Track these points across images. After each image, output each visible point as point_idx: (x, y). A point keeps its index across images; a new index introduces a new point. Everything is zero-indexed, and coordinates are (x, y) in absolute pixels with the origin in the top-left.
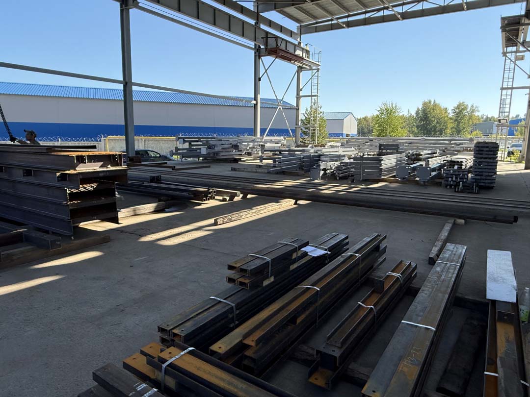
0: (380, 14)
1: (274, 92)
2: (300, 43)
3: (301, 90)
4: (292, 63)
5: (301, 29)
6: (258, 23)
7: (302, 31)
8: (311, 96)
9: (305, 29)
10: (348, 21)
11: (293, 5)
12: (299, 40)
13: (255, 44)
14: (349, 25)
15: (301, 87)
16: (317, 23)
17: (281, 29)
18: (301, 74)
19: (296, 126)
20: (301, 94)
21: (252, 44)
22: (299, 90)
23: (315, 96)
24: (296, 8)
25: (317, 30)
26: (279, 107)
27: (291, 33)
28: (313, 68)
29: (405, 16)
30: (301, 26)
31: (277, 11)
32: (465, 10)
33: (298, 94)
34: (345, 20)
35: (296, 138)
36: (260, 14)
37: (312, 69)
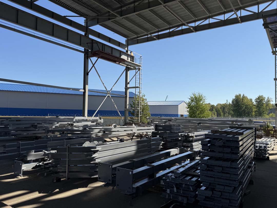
0: (180, 28)
1: (103, 84)
2: (127, 51)
3: (129, 83)
4: (117, 64)
5: (128, 42)
6: (86, 34)
7: (129, 42)
8: (136, 87)
9: (131, 42)
10: (158, 35)
11: (109, 19)
12: (126, 49)
13: (85, 49)
14: (159, 37)
15: (128, 81)
16: (138, 37)
17: (110, 40)
18: (128, 72)
19: (125, 109)
20: (128, 86)
21: (82, 49)
22: (127, 83)
23: (138, 87)
24: (112, 21)
25: (138, 42)
26: (108, 95)
27: (119, 44)
28: (137, 68)
29: (197, 29)
30: (128, 40)
31: (100, 25)
32: (240, 22)
33: (126, 86)
34: (157, 34)
35: (125, 117)
36: (89, 28)
37: (135, 69)
